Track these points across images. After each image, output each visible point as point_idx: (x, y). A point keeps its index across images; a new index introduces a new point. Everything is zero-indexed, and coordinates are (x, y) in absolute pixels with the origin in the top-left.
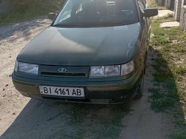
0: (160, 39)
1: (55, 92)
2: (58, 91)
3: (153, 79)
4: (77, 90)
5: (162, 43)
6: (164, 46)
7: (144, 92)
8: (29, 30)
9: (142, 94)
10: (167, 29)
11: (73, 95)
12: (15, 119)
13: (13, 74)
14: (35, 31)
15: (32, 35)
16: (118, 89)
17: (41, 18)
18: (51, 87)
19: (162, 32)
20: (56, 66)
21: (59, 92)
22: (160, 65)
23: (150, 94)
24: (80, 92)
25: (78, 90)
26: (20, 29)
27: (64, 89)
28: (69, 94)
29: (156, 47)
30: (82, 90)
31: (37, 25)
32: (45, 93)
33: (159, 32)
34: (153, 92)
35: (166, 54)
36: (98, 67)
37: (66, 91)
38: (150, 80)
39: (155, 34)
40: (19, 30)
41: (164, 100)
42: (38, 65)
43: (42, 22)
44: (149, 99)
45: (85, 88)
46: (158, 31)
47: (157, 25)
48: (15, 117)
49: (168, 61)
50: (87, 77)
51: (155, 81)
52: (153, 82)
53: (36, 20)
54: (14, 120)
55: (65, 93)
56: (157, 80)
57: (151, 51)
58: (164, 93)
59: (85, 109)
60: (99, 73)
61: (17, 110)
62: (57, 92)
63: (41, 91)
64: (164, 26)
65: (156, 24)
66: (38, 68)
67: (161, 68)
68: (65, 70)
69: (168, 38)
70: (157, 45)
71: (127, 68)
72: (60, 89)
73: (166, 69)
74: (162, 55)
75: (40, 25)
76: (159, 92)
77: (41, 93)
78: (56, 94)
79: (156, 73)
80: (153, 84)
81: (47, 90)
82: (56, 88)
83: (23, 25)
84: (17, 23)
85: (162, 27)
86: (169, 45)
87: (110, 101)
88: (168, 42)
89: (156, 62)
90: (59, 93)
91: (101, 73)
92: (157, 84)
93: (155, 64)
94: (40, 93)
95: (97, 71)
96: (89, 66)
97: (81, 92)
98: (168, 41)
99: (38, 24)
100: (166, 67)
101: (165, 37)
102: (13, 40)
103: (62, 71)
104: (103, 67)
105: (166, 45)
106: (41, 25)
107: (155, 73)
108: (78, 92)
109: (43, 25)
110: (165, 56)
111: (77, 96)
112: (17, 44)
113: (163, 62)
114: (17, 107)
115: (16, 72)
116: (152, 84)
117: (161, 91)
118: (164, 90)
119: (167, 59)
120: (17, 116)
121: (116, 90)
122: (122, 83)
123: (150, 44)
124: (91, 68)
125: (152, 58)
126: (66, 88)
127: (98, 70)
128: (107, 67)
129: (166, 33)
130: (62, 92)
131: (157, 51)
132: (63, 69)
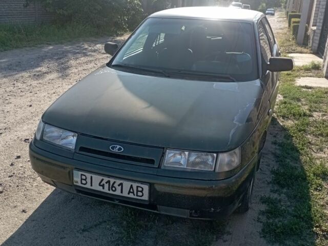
0: (292, 106)
1: (100, 185)
2: (105, 183)
3: (271, 180)
4: (137, 187)
5: (294, 115)
6: (297, 120)
7: (253, 201)
8: (68, 61)
9: (249, 205)
10: (307, 90)
11: (129, 194)
12: (25, 220)
13: (33, 143)
14: (79, 63)
15: (73, 71)
16: (208, 195)
17: (92, 42)
18: (94, 176)
19: (297, 95)
20: (107, 139)
21: (106, 186)
22: (286, 155)
23: (263, 207)
24: (142, 192)
25: (139, 188)
26: (54, 56)
27: (115, 182)
28: (122, 192)
29: (283, 120)
30: (146, 188)
31: (84, 53)
32: (82, 183)
33: (291, 94)
34: (268, 205)
35: (300, 137)
36: (178, 152)
37: (119, 185)
38: (267, 180)
39: (284, 97)
40: (52, 58)
41: (286, 222)
42: (77, 135)
43: (93, 49)
44: (260, 217)
45: (151, 186)
46: (290, 92)
47: (291, 80)
48: (26, 216)
49: (302, 149)
50: (157, 167)
51: (275, 184)
52: (271, 185)
53: (83, 44)
54: (22, 223)
55: (116, 189)
56: (279, 183)
57: (274, 127)
58: (288, 208)
59: (146, 219)
60: (179, 163)
61: (30, 206)
62: (103, 186)
63: (75, 179)
64: (303, 84)
65: (289, 79)
66: (75, 138)
67: (288, 160)
68: (121, 149)
69: (307, 107)
70: (287, 117)
71: (227, 160)
72: (108, 182)
73: (297, 165)
74: (293, 137)
75: (89, 53)
76: (279, 205)
77: (75, 183)
78: (100, 189)
79: (278, 170)
80: (271, 189)
81: (85, 180)
82: (101, 178)
83: (59, 50)
84: (50, 45)
85: (298, 85)
86: (307, 121)
87: (191, 214)
88: (305, 115)
89: (281, 148)
90: (105, 188)
91: (182, 162)
92: (277, 191)
93: (278, 152)
94: (73, 183)
95: (176, 159)
96: (164, 148)
97: (144, 192)
98: (306, 112)
99: (84, 51)
100: (297, 160)
101: (302, 104)
102: (38, 75)
103: (116, 150)
104: (187, 153)
105: (301, 119)
106: (91, 53)
107: (275, 168)
108: (137, 191)
109: (93, 54)
110: (297, 139)
111: (135, 197)
112: (45, 83)
113: (292, 151)
114: (31, 200)
115: (38, 141)
116: (269, 189)
117: (282, 203)
118: (289, 203)
119: (300, 146)
120: (28, 216)
121: (204, 196)
122: (215, 186)
123: (274, 114)
124: (166, 151)
125: (273, 139)
126: (118, 182)
127: (179, 157)
128: (193, 153)
129: (304, 98)
130: (111, 186)
131: (284, 129)
132: (118, 147)
